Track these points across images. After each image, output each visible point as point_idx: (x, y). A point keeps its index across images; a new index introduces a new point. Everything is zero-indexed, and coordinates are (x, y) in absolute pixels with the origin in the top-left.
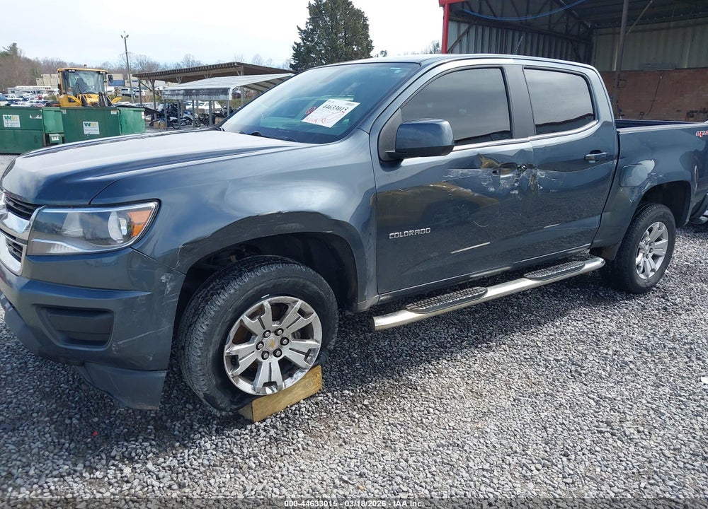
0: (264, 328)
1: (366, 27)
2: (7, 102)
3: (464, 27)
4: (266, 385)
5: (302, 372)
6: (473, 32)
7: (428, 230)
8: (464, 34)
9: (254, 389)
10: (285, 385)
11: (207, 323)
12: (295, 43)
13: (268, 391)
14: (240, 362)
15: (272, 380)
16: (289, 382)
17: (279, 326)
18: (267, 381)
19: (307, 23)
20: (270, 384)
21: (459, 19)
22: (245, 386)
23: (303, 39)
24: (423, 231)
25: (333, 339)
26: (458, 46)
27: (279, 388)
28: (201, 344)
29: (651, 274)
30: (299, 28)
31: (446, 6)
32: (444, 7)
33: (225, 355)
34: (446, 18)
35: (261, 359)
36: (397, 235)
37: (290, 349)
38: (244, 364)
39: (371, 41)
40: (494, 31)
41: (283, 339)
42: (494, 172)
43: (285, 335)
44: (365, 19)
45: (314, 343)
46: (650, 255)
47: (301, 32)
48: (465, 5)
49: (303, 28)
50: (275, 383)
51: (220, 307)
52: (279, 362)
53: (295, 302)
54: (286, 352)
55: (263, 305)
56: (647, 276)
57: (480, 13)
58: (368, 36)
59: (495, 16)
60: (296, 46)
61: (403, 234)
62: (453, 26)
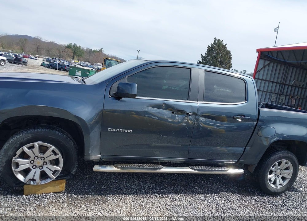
0: (35, 155)
1: (230, 58)
2: (92, 68)
3: (267, 62)
4: (30, 180)
5: (50, 179)
6: (271, 65)
7: (131, 131)
8: (267, 65)
9: (25, 180)
10: (41, 183)
11: (7, 145)
12: (199, 61)
13: (32, 183)
14: (19, 166)
15: (34, 179)
16: (43, 182)
17: (43, 156)
18: (32, 178)
19: (206, 53)
20: (33, 180)
21: (265, 59)
22: (20, 177)
23: (202, 59)
24: (128, 131)
25: (74, 169)
26: (263, 70)
27: (37, 183)
28: (3, 154)
29: (279, 187)
30: (202, 55)
31: (260, 52)
32: (258, 52)
33: (13, 161)
34: (258, 57)
35: (31, 168)
36: (112, 130)
37: (47, 167)
38: (21, 168)
39: (231, 64)
40: (283, 66)
41: (45, 162)
42: (172, 113)
43: (45, 160)
44: (231, 55)
45: (59, 168)
46: (281, 176)
47: (202, 56)
48: (270, 53)
49: (204, 55)
50: (35, 180)
51: (14, 140)
52: (40, 171)
53: (51, 147)
54: (45, 168)
55: (34, 144)
56: (277, 187)
57: (277, 58)
58: (231, 62)
59: (284, 59)
60: (199, 62)
61: (116, 130)
62: (262, 62)
